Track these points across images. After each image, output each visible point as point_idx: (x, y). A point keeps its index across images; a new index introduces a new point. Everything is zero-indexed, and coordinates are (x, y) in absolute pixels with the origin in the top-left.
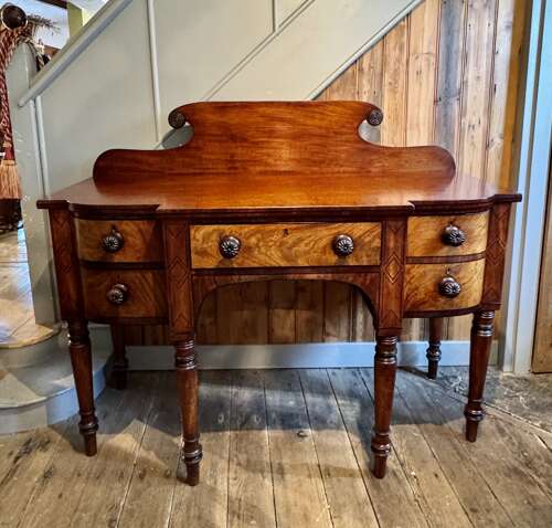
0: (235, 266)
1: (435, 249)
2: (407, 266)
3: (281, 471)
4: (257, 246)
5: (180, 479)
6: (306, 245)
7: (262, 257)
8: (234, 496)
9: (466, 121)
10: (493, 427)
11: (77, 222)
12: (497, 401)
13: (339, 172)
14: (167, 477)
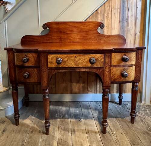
0: (61, 67)
1: (120, 63)
2: (112, 68)
3: (74, 131)
4: (67, 61)
5: (43, 133)
6: (82, 61)
7: (69, 64)
8: (60, 138)
9: (129, 28)
10: (139, 119)
11: (15, 54)
12: (140, 112)
13: (91, 42)
14: (40, 132)
